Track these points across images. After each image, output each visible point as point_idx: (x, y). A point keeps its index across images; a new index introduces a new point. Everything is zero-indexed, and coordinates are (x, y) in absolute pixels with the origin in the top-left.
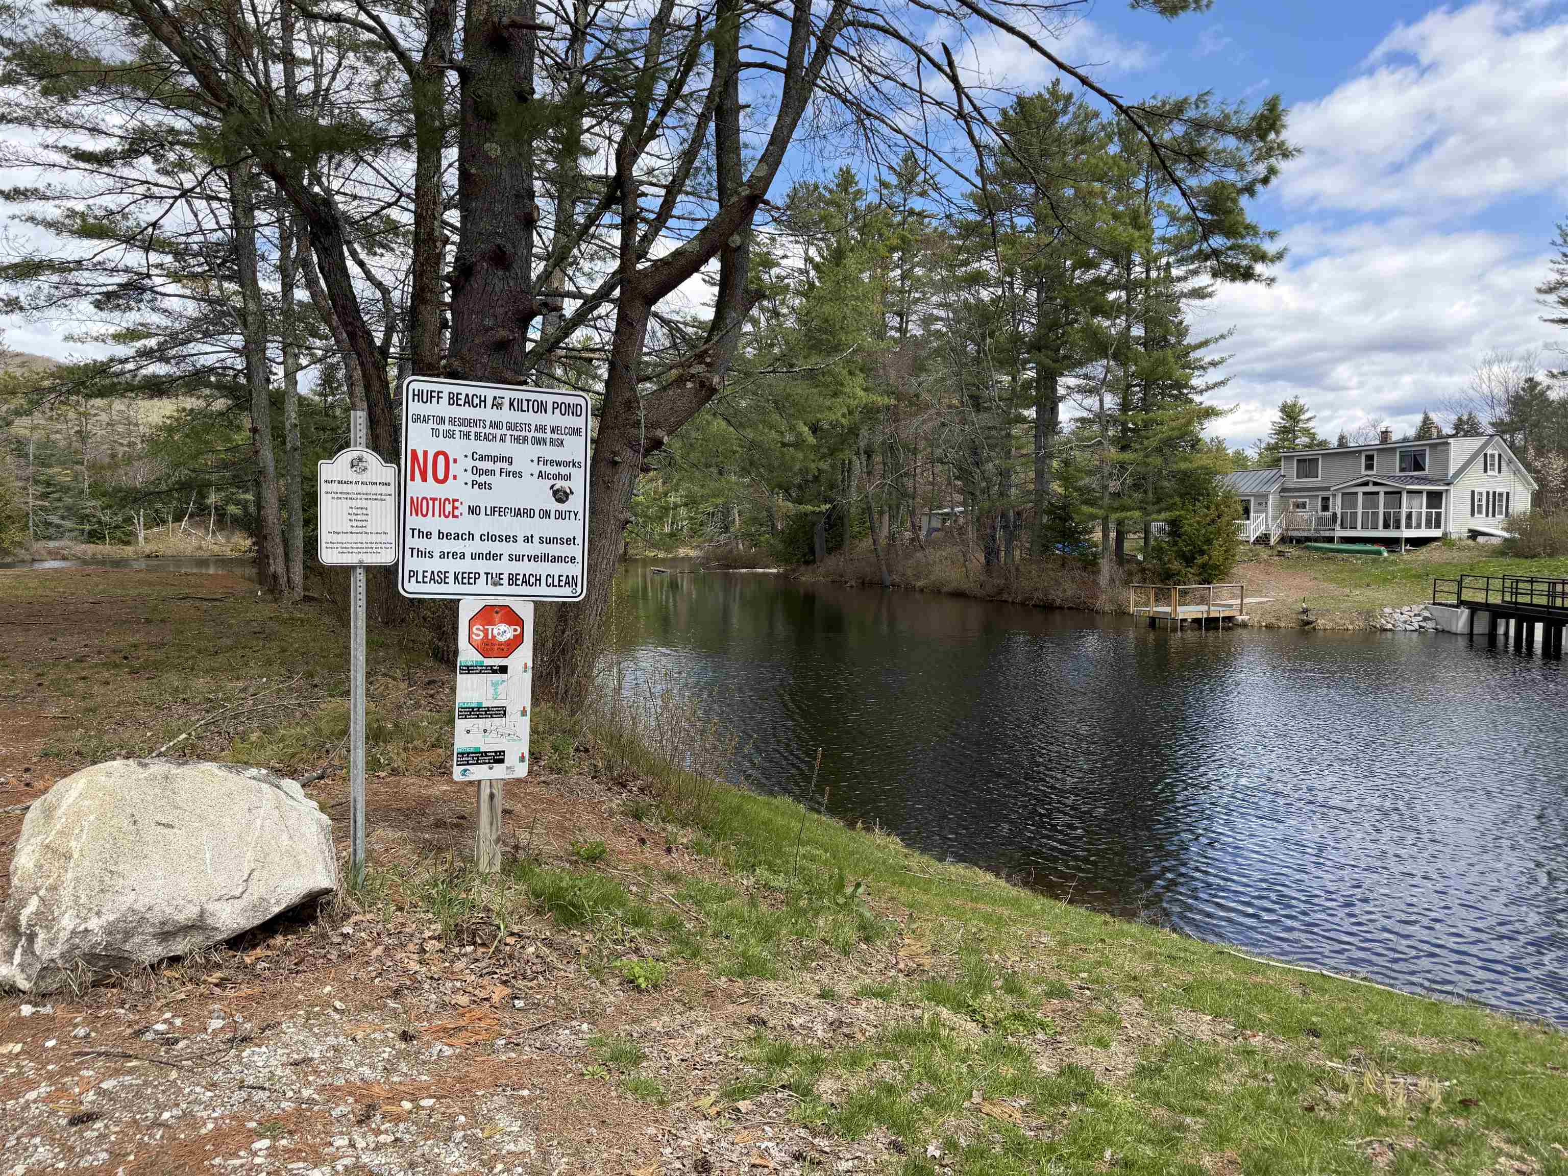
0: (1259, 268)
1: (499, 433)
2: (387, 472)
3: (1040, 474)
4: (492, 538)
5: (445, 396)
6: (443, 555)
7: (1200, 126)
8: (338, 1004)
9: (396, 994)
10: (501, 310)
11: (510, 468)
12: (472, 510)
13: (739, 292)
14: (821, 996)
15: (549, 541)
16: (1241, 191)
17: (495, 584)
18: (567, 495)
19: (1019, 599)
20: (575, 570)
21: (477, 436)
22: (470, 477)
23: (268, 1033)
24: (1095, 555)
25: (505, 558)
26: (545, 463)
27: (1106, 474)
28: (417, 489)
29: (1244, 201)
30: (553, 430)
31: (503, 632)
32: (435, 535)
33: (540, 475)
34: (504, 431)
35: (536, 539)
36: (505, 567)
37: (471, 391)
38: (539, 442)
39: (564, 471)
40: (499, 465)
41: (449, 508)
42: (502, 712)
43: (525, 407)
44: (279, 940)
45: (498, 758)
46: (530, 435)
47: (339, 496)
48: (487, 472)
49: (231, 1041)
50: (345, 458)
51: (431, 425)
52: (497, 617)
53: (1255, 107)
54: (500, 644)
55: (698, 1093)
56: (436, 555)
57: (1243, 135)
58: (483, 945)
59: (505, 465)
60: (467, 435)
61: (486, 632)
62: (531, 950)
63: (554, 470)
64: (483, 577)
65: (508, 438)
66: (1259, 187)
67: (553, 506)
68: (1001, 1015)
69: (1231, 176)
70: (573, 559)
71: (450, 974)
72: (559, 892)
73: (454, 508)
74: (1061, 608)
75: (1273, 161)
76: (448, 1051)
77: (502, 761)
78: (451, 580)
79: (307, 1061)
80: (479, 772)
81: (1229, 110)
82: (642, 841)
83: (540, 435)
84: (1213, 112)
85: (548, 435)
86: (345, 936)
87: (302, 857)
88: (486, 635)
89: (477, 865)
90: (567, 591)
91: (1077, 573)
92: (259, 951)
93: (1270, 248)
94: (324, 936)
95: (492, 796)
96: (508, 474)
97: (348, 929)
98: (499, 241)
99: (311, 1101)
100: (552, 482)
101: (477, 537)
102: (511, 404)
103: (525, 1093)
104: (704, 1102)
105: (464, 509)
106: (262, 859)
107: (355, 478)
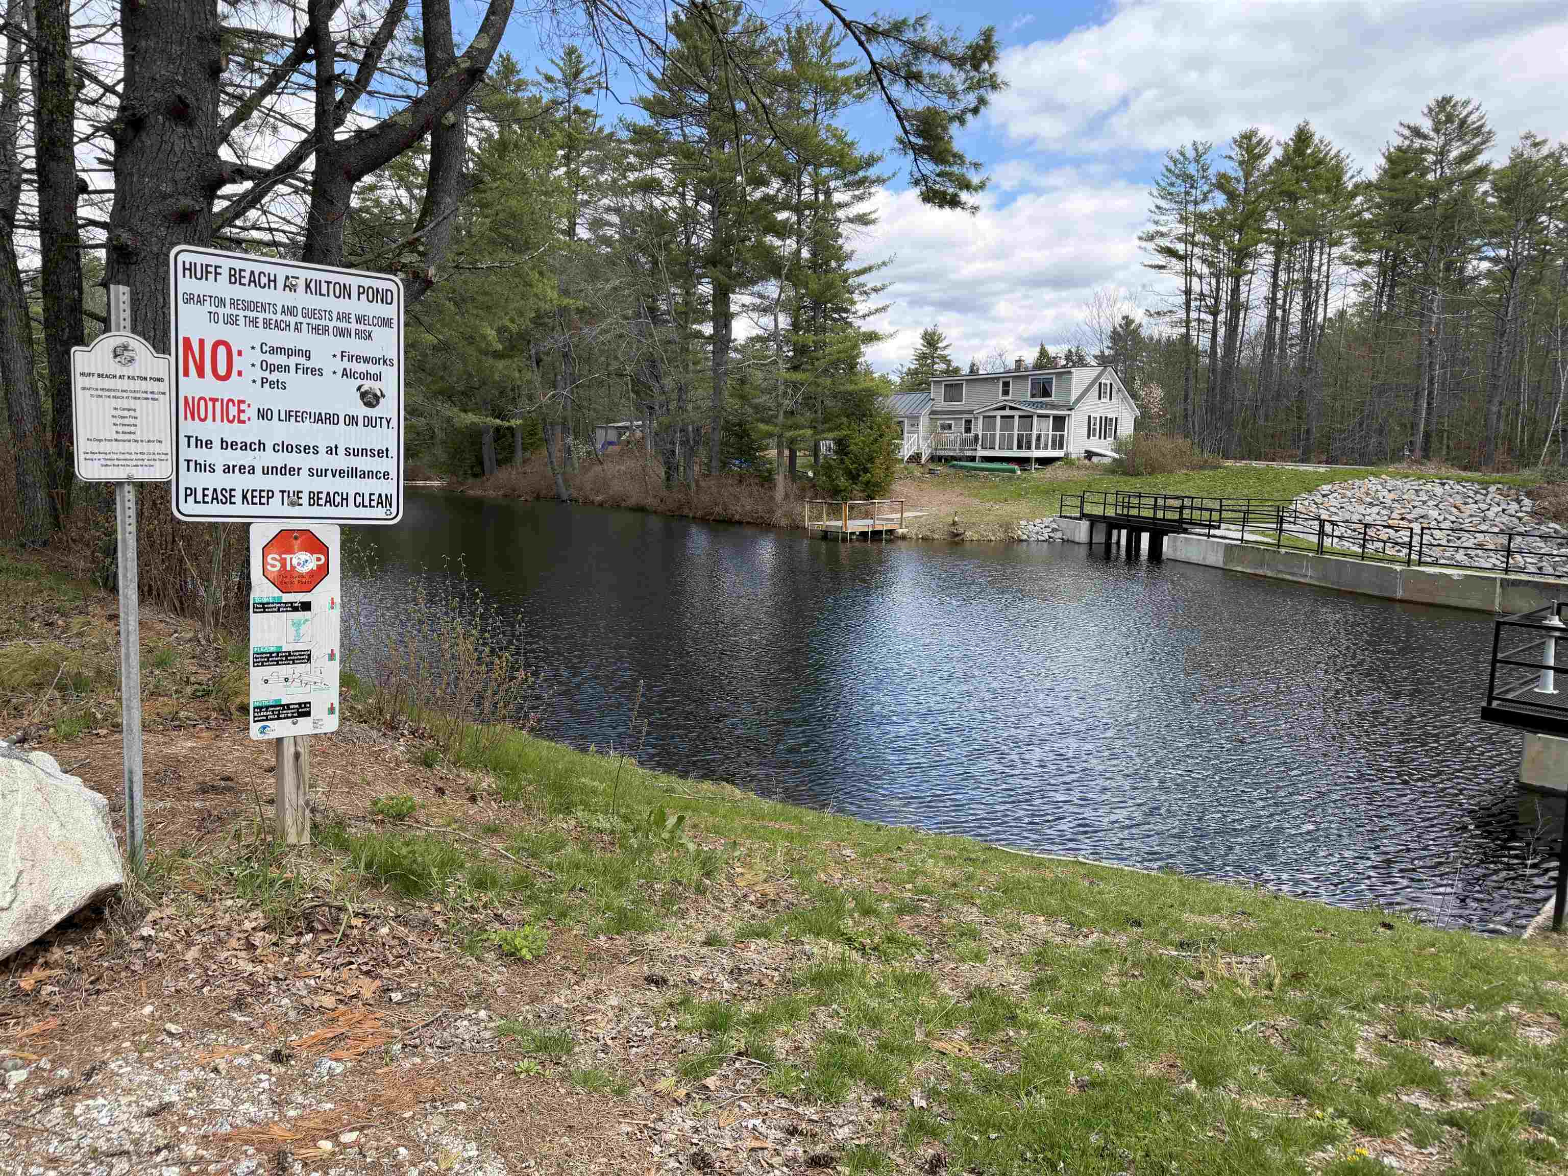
0: (964, 196)
1: (292, 320)
2: (159, 365)
3: (718, 391)
4: (288, 448)
5: (225, 272)
6: (227, 469)
7: (918, 48)
8: (172, 1028)
9: (239, 1003)
10: (183, 175)
11: (308, 364)
12: (263, 414)
14: (708, 943)
15: (357, 453)
16: (952, 119)
17: (292, 504)
18: (377, 398)
19: (700, 513)
20: (389, 488)
21: (267, 324)
22: (259, 374)
23: (96, 1078)
24: (770, 471)
25: (304, 472)
26: (350, 358)
27: (780, 392)
28: (192, 386)
29: (954, 129)
30: (359, 320)
31: (304, 562)
32: (217, 444)
33: (345, 373)
34: (300, 318)
35: (341, 451)
36: (304, 484)
37: (257, 268)
38: (341, 333)
39: (373, 369)
40: (292, 361)
41: (233, 411)
42: (305, 657)
43: (324, 291)
44: (57, 954)
45: (303, 711)
46: (331, 325)
47: (100, 394)
48: (279, 368)
49: (50, 1096)
50: (105, 344)
51: (207, 307)
52: (296, 544)
53: (971, 36)
54: (302, 576)
55: (652, 1074)
56: (219, 468)
57: (958, 62)
58: (326, 931)
59: (301, 360)
60: (254, 322)
61: (283, 562)
62: (384, 930)
63: (362, 367)
64: (278, 495)
65: (304, 327)
66: (969, 117)
67: (361, 411)
68: (876, 940)
69: (943, 102)
70: (386, 475)
71: (298, 972)
72: (396, 862)
73: (240, 411)
74: (740, 523)
75: (982, 91)
76: (339, 1068)
77: (308, 714)
78: (238, 498)
79: (166, 1107)
80: (281, 728)
81: (947, 36)
82: (441, 791)
83: (343, 325)
84: (930, 33)
85: (353, 326)
86: (146, 939)
87: (81, 849)
88: (284, 565)
89: (284, 835)
90: (380, 512)
91: (755, 488)
92: (37, 973)
93: (975, 178)
94: (119, 943)
95: (297, 756)
96: (306, 371)
97: (146, 931)
98: (178, 91)
99: (198, 1160)
100: (359, 382)
101: (269, 447)
102: (308, 286)
103: (462, 1106)
104: (664, 1084)
105: (252, 413)
106: (32, 858)
107: (118, 370)
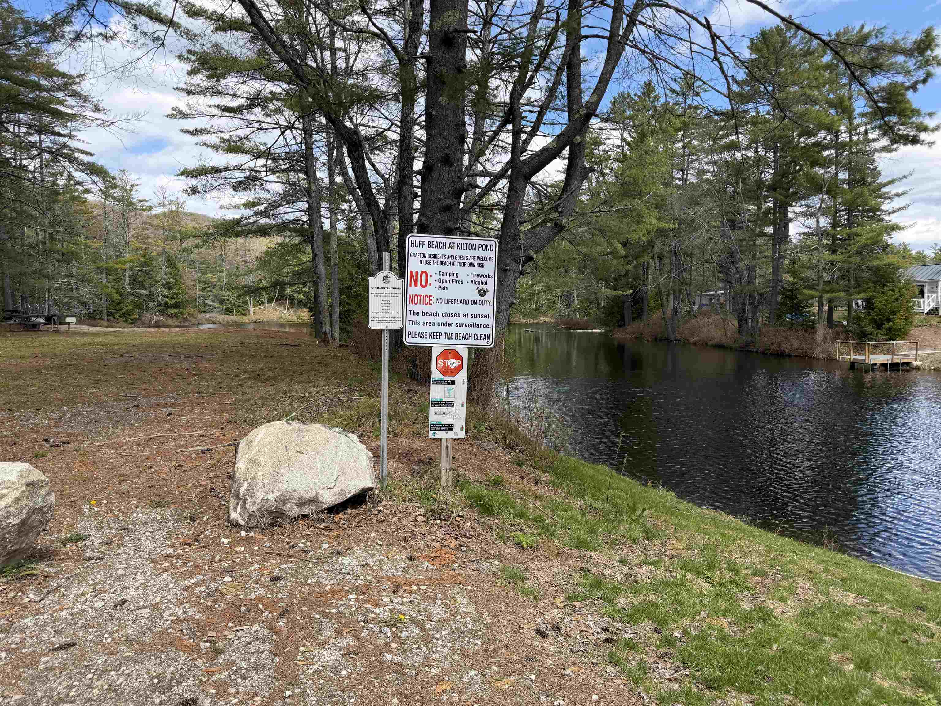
0: (923, 136)
1: (452, 261)
2: (399, 283)
3: (776, 270)
4: (448, 315)
5: (426, 243)
6: (424, 324)
7: (877, 49)
8: (379, 542)
9: (405, 539)
10: (447, 189)
11: (457, 279)
12: (439, 301)
13: (579, 169)
15: (478, 316)
16: (908, 88)
17: (449, 339)
18: (485, 292)
19: (761, 350)
20: (488, 331)
21: (442, 263)
22: (437, 284)
23: (349, 551)
24: (813, 322)
25: (454, 325)
26: (474, 276)
27: (821, 268)
28: (413, 290)
29: (910, 94)
30: (479, 259)
31: (453, 363)
32: (421, 314)
33: (472, 282)
34: (454, 260)
35: (469, 316)
36: (454, 330)
37: (439, 240)
38: (472, 265)
39: (484, 280)
40: (451, 278)
41: (427, 300)
42: (451, 404)
43: (465, 248)
44: (349, 511)
45: (450, 428)
46: (467, 262)
47: (377, 295)
48: (446, 281)
49: (333, 553)
50: (380, 276)
51: (419, 258)
52: (450, 356)
53: (915, 36)
55: (555, 597)
56: (421, 324)
57: (909, 53)
58: (445, 520)
59: (455, 277)
60: (436, 263)
61: (444, 363)
62: (469, 524)
63: (479, 279)
64: (444, 335)
65: (456, 263)
66: (920, 86)
67: (478, 298)
68: (724, 580)
69: (900, 79)
70: (488, 325)
71: (430, 533)
72: (481, 498)
73: (430, 300)
74: (789, 356)
75: (930, 68)
76: (431, 567)
77: (452, 429)
78: (428, 336)
79: (367, 565)
80: (441, 434)
81: (898, 38)
82: (522, 478)
83: (472, 262)
84: (887, 39)
85: (476, 262)
86: (379, 511)
87: (360, 471)
89: (440, 481)
90: (484, 342)
91: (800, 333)
92: (341, 515)
93: (931, 123)
94: (370, 510)
95: (447, 447)
96: (456, 282)
97: (380, 508)
98: (446, 151)
99: (371, 582)
100: (478, 286)
101: (441, 315)
102: (458, 246)
103: (469, 588)
104: (557, 601)
105: (434, 300)
106: (342, 471)
107: (384, 285)
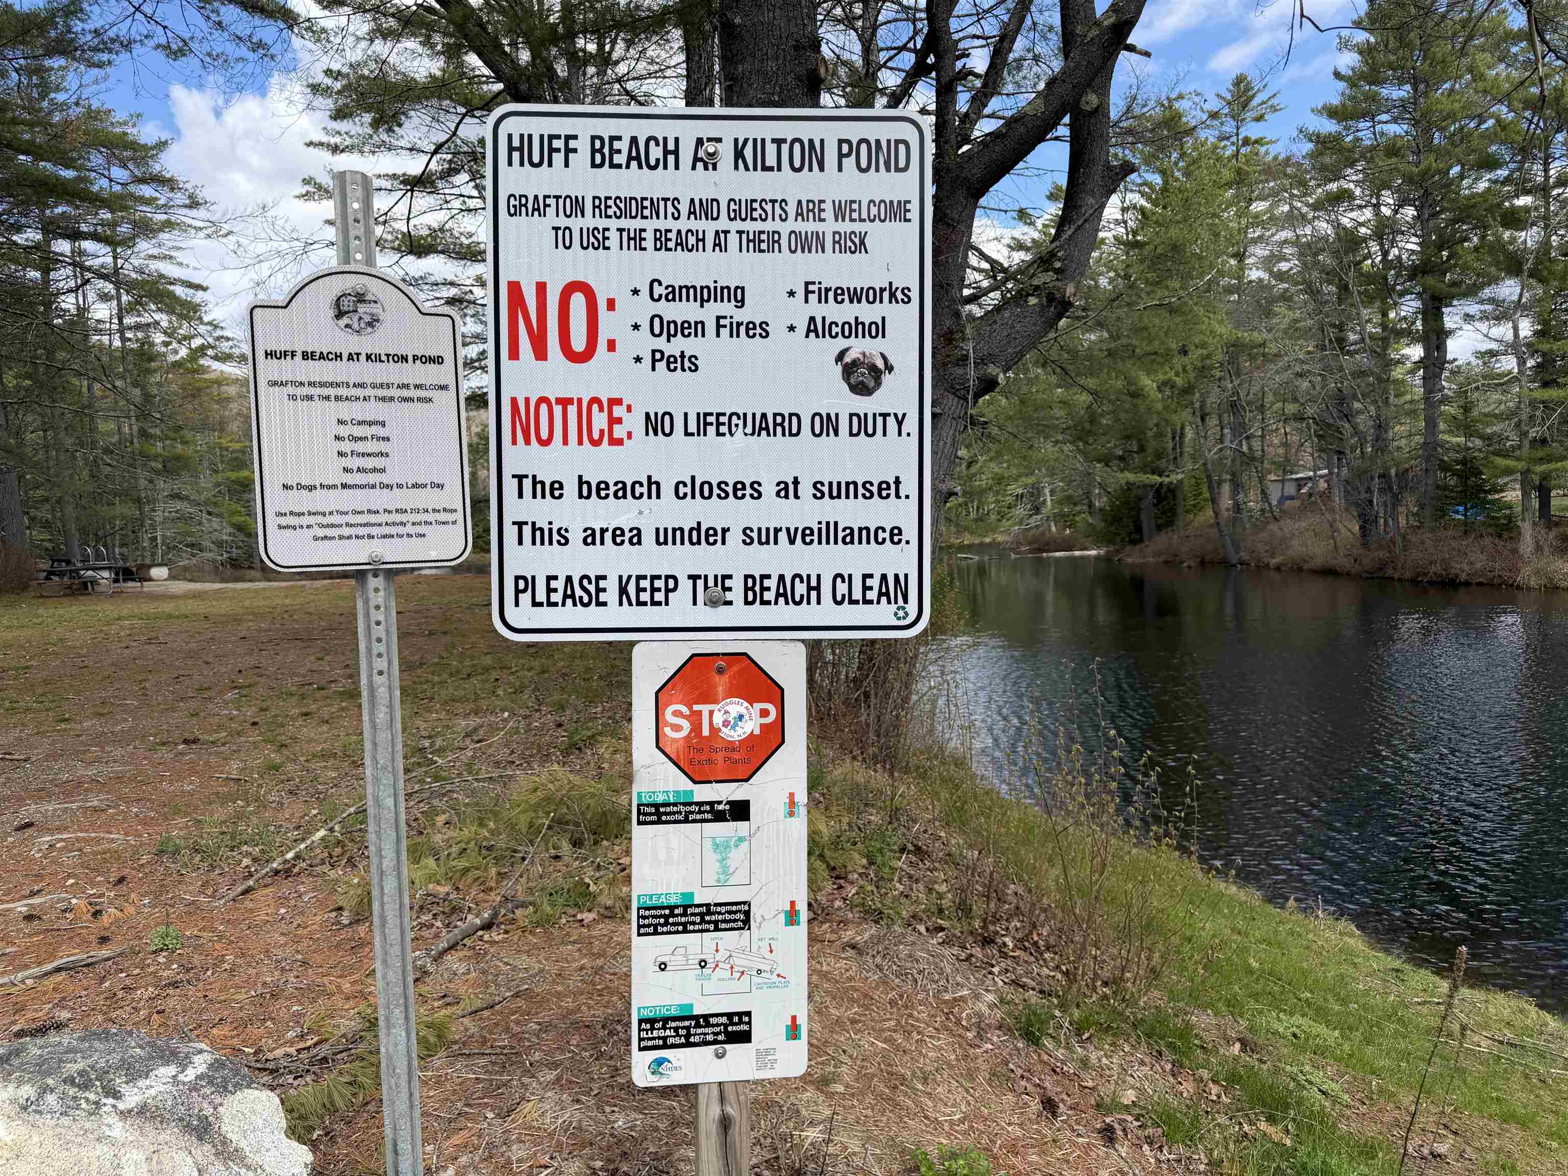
1: (709, 227)
4: (704, 490)
5: (583, 145)
6: (591, 537)
11: (742, 316)
12: (655, 424)
15: (837, 492)
17: (713, 603)
18: (876, 374)
20: (903, 561)
21: (661, 241)
22: (645, 343)
25: (735, 537)
28: (525, 378)
30: (840, 212)
32: (570, 489)
33: (812, 328)
34: (723, 223)
35: (805, 489)
36: (736, 559)
37: (641, 130)
38: (807, 243)
39: (868, 313)
41: (600, 421)
42: (737, 917)
43: (771, 161)
45: (735, 1029)
46: (784, 229)
47: (306, 392)
48: (685, 328)
50: (318, 290)
51: (552, 219)
52: (721, 683)
54: (731, 747)
56: (576, 536)
59: (726, 308)
60: (636, 240)
63: (846, 312)
64: (686, 586)
65: (733, 239)
67: (845, 403)
70: (896, 534)
73: (614, 421)
77: (745, 1037)
80: (692, 1066)
83: (809, 227)
85: (829, 225)
88: (696, 727)
95: (725, 1123)
96: (735, 329)
100: (841, 343)
101: (667, 490)
102: (739, 154)
105: (634, 422)
107: (348, 343)
